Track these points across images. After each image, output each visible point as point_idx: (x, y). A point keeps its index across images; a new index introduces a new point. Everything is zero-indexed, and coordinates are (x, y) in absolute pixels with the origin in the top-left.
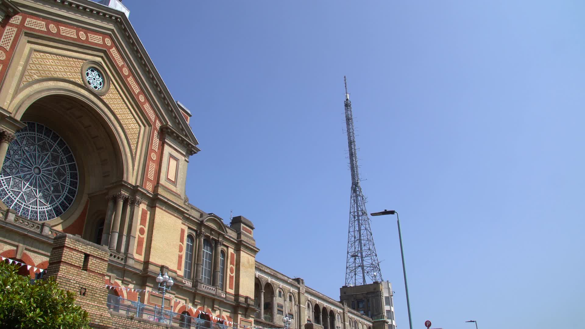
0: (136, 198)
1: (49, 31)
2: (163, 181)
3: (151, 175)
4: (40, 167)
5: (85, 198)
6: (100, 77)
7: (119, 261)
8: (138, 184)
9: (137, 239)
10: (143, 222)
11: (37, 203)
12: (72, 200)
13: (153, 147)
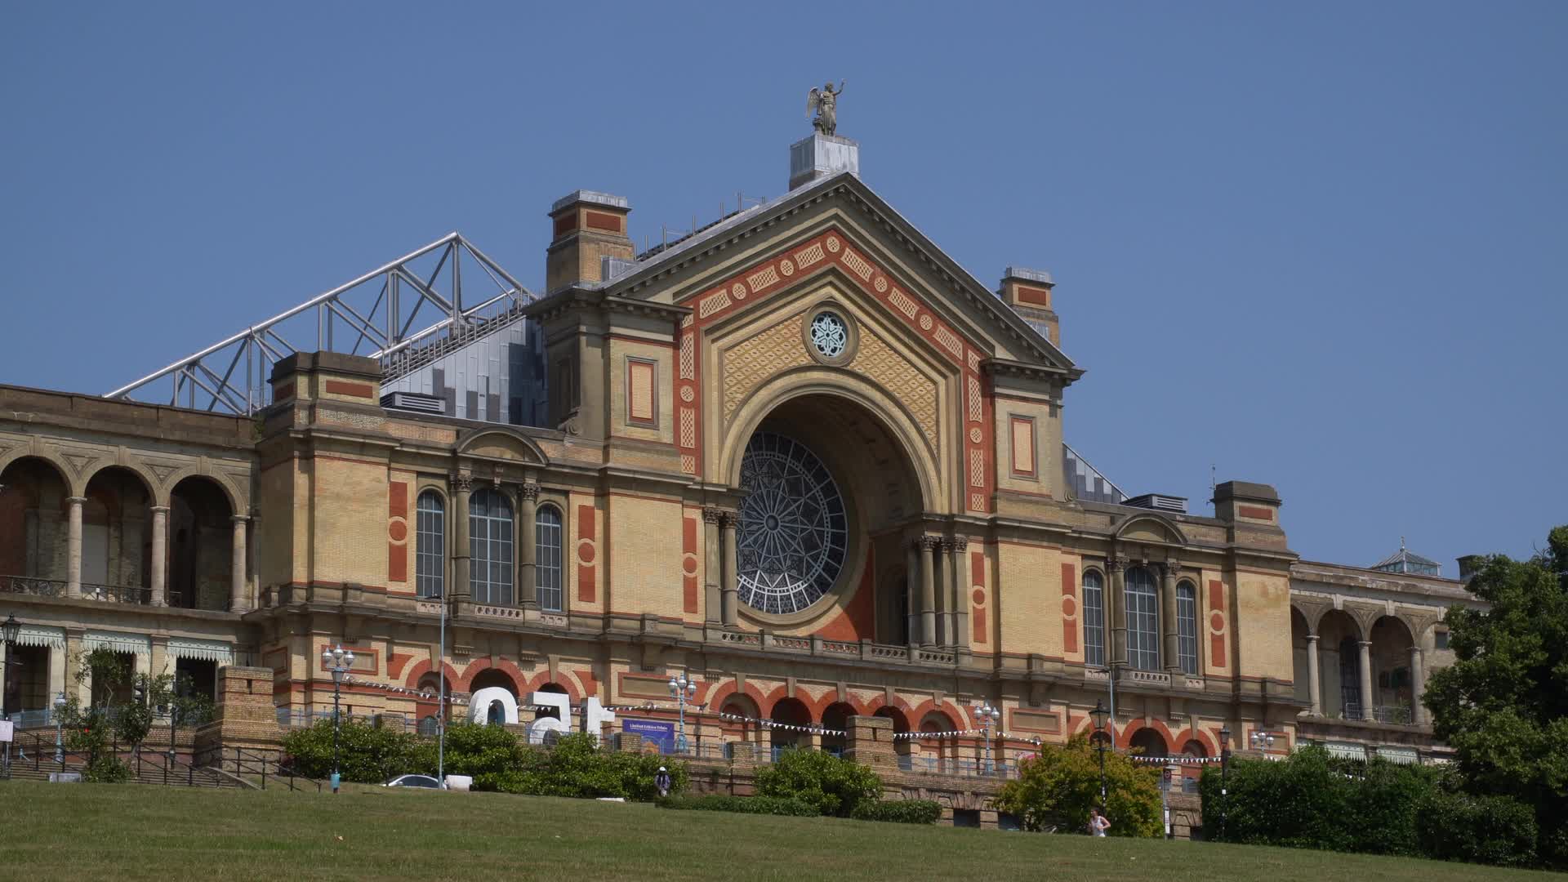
0: (956, 539)
1: (736, 303)
2: (1005, 481)
3: (978, 478)
4: (778, 518)
5: (864, 543)
6: (836, 324)
7: (944, 665)
8: (955, 511)
9: (971, 616)
10: (978, 578)
11: (786, 581)
12: (842, 554)
13: (971, 416)
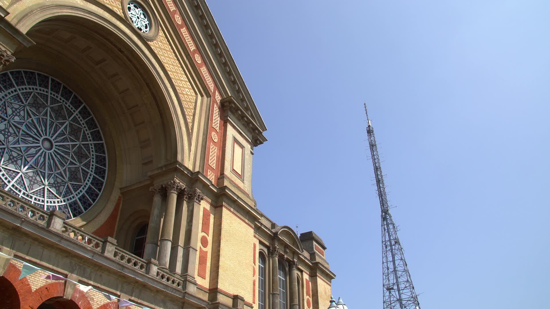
0: (195, 192)
2: (227, 172)
4: (52, 139)
5: (116, 195)
6: (145, 17)
7: (175, 286)
8: (197, 170)
9: (198, 254)
10: (205, 229)
11: (44, 193)
12: (97, 195)
13: (213, 125)
